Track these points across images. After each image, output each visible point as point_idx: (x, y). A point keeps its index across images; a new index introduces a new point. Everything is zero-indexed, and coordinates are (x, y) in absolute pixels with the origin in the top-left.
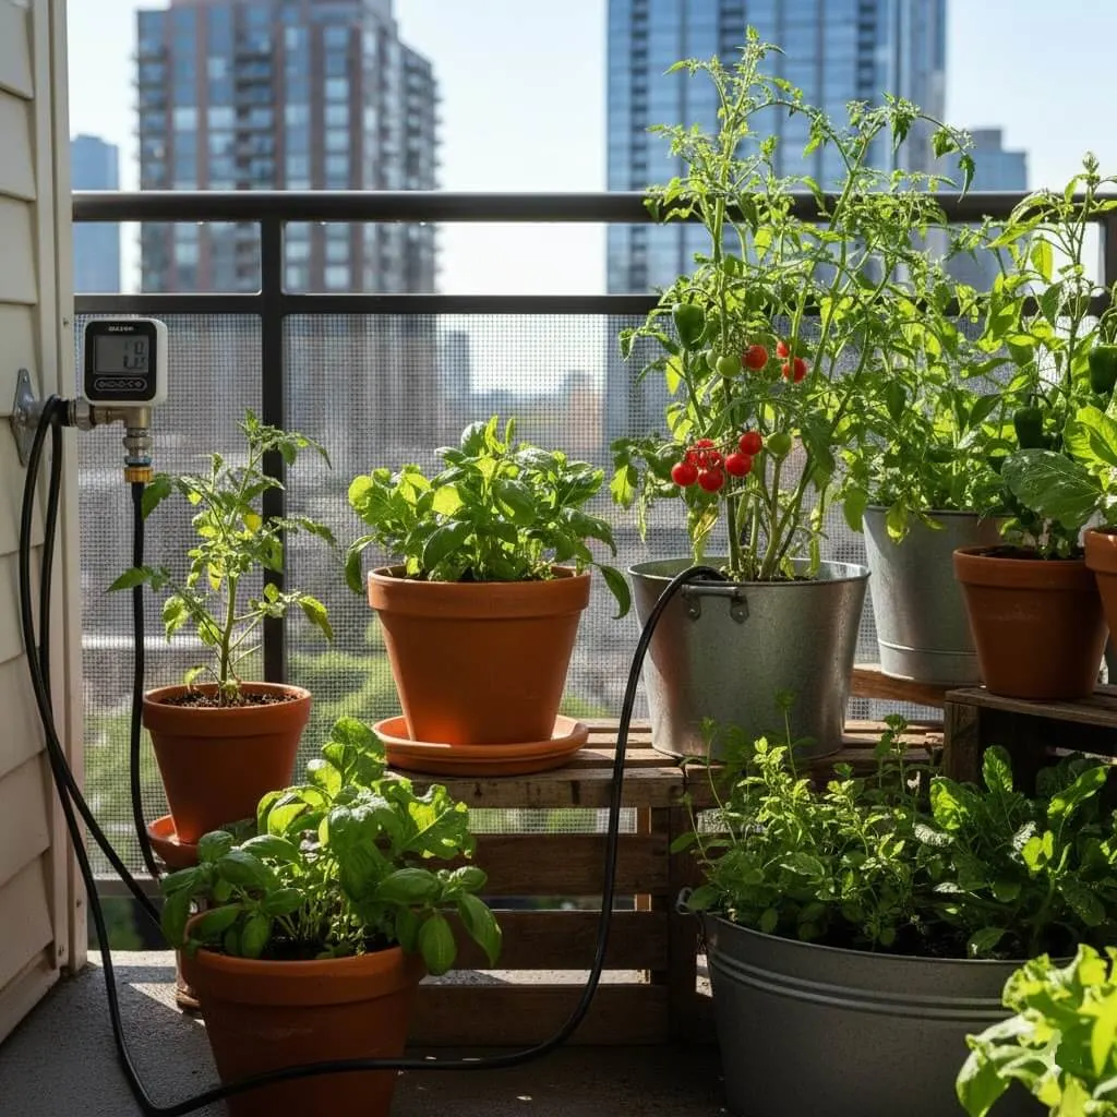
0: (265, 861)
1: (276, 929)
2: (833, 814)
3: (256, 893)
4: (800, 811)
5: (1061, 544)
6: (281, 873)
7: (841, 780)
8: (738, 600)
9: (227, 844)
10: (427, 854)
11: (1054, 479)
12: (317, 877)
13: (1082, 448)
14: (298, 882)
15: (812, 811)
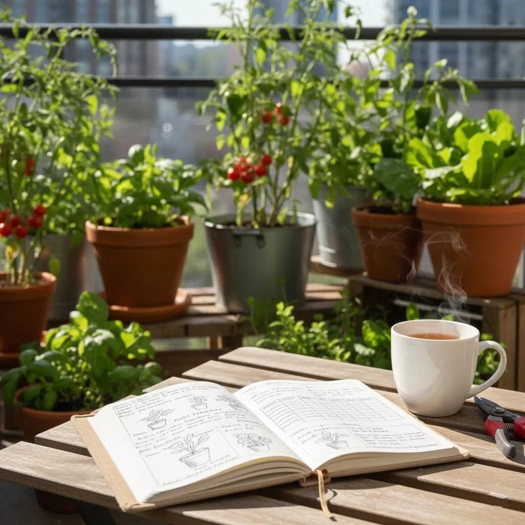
0: (53, 364)
1: (60, 396)
2: (314, 338)
3: (49, 379)
4: (299, 337)
5: (405, 204)
6: (62, 370)
7: (318, 322)
8: (260, 238)
9: (34, 356)
10: (131, 356)
11: (400, 174)
12: (79, 370)
13: (411, 159)
14: (69, 373)
15: (304, 337)
